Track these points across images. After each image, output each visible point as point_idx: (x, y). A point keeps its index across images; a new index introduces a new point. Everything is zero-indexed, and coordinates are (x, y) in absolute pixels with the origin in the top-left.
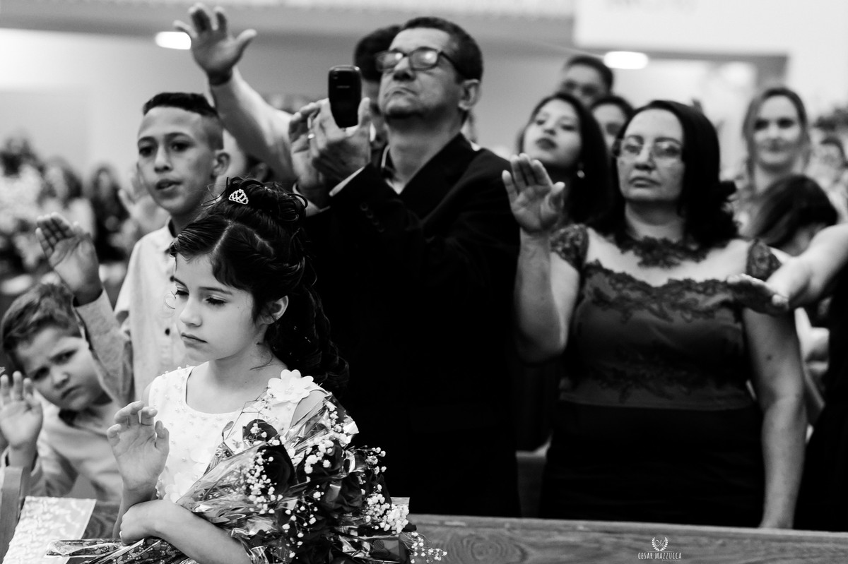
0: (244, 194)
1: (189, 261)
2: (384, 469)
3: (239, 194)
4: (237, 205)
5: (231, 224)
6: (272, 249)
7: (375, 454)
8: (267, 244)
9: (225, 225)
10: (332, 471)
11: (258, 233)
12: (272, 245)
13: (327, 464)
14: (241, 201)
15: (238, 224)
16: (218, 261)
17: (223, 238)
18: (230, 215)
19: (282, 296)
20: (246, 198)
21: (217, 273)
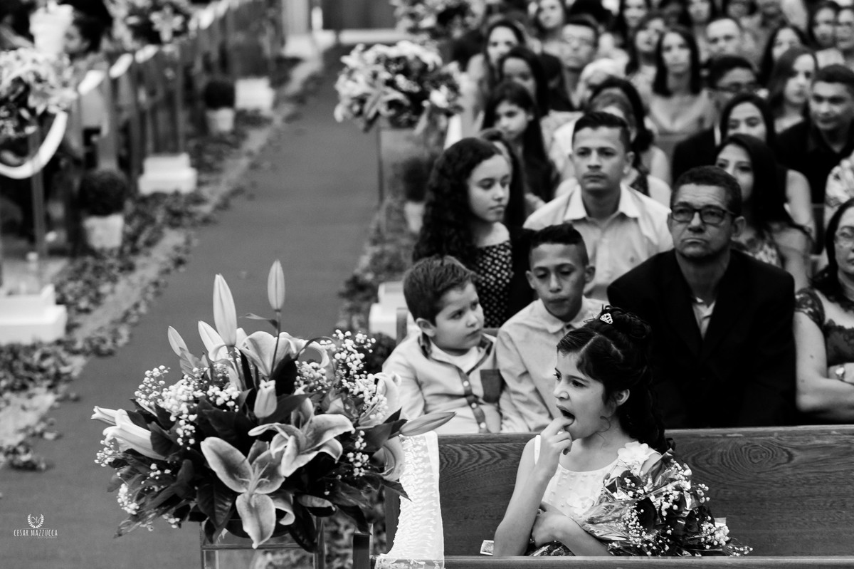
0: (610, 317)
1: (565, 355)
2: (708, 499)
3: (607, 316)
4: (604, 323)
5: (597, 336)
6: (622, 356)
7: (701, 489)
8: (619, 352)
9: (592, 336)
10: (679, 512)
11: (614, 344)
12: (623, 353)
13: (675, 507)
14: (608, 322)
15: (601, 336)
16: (582, 357)
17: (589, 343)
18: (597, 329)
19: (624, 389)
20: (611, 320)
21: (580, 366)
